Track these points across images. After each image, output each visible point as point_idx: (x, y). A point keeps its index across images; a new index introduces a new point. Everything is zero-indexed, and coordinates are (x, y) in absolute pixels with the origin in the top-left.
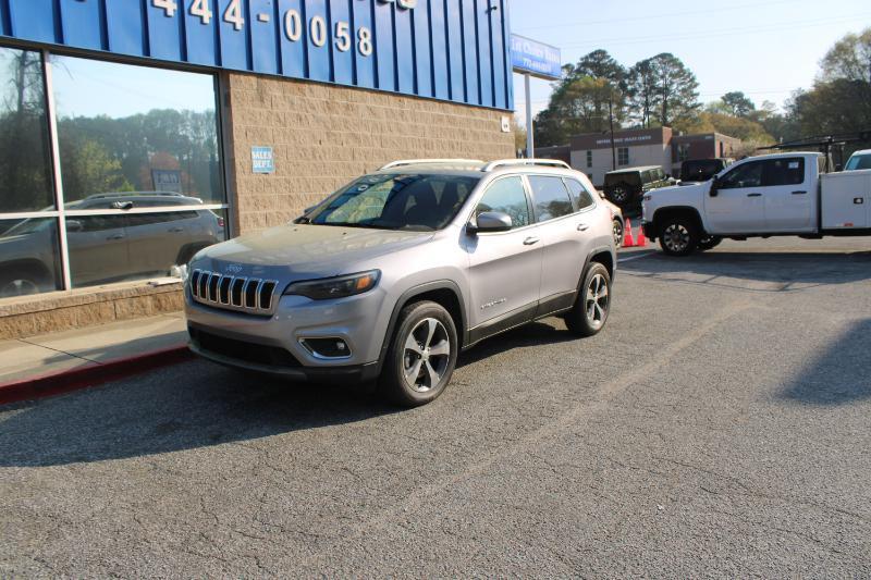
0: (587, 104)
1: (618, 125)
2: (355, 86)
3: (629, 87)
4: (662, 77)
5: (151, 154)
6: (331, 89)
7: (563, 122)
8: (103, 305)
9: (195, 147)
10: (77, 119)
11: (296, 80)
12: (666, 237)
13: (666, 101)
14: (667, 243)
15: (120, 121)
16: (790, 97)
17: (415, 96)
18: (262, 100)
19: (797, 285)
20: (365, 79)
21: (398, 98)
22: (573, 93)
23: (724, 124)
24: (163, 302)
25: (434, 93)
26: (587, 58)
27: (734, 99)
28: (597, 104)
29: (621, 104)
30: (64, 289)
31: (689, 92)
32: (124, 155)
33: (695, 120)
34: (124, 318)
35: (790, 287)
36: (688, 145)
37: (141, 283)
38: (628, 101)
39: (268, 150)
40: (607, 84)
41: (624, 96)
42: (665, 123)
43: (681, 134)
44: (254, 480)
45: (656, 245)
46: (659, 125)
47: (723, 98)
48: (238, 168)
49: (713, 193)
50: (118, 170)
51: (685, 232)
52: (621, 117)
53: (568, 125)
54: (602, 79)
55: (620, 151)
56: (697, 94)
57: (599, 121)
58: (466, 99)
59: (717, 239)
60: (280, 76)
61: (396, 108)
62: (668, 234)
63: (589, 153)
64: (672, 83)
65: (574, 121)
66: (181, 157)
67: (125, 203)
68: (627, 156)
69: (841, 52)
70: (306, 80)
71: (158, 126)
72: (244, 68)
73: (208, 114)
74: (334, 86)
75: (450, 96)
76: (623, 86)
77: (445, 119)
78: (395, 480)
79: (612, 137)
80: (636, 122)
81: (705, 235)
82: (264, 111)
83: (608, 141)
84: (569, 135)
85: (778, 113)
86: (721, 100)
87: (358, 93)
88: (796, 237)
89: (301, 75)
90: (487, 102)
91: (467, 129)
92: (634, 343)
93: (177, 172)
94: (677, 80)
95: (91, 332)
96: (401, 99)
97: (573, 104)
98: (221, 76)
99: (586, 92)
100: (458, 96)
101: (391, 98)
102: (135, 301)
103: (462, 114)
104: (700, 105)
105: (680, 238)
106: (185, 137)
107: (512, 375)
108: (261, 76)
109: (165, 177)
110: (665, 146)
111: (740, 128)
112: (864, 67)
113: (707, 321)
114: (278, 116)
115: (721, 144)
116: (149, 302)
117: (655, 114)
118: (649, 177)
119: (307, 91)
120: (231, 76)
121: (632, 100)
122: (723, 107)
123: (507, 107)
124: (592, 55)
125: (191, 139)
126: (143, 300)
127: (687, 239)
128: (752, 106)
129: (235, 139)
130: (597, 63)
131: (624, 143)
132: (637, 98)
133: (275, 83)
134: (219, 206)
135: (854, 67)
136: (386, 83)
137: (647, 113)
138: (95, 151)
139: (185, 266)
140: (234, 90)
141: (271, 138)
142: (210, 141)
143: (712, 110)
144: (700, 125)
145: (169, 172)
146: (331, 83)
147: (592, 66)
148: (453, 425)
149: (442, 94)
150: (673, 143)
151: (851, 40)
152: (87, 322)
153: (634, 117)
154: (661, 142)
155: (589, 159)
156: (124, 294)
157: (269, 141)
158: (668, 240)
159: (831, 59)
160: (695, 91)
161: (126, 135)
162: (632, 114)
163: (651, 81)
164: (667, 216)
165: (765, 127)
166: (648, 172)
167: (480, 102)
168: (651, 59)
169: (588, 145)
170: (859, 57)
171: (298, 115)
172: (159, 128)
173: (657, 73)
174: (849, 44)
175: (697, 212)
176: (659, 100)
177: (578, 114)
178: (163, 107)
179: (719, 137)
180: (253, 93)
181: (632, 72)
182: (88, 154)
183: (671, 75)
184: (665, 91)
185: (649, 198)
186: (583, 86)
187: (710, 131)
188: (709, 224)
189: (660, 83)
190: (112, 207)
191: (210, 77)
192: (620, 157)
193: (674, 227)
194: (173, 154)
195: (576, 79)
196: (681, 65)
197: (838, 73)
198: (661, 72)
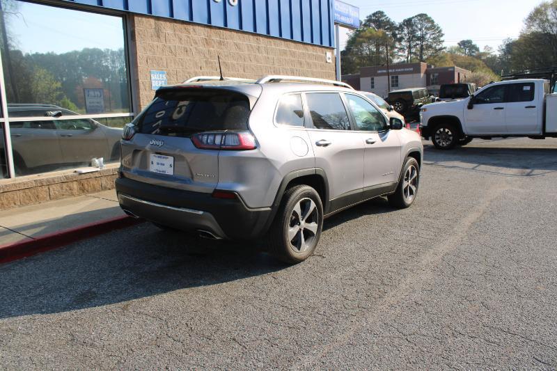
0: (370, 47)
1: (391, 61)
2: (225, 28)
3: (398, 36)
4: (420, 30)
5: (85, 79)
6: (208, 29)
7: (354, 58)
8: (40, 189)
9: (113, 73)
10: (33, 55)
11: (183, 22)
12: (437, 137)
13: (422, 46)
14: (437, 141)
15: (61, 55)
16: (502, 43)
17: (268, 36)
18: (158, 37)
19: (536, 171)
20: (233, 23)
21: (255, 37)
22: (361, 39)
23: (459, 61)
24: (86, 185)
25: (281, 35)
26: (370, 16)
27: (466, 44)
28: (377, 46)
29: (393, 47)
30: (9, 177)
31: (437, 40)
32: (64, 79)
33: (442, 57)
34: (56, 198)
35: (533, 173)
36: (436, 74)
37: (69, 172)
38: (397, 45)
39: (163, 73)
40: (384, 34)
41: (395, 41)
42: (422, 60)
43: (433, 67)
44: (157, 352)
45: (430, 142)
46: (417, 61)
47: (459, 44)
48: (141, 86)
49: (470, 107)
50: (60, 88)
51: (450, 133)
52: (393, 55)
53: (358, 61)
54: (381, 30)
55: (392, 78)
56: (443, 41)
57: (378, 58)
58: (302, 39)
59: (470, 138)
60: (171, 19)
61: (254, 44)
62: (438, 134)
63: (373, 79)
64: (427, 34)
65: (362, 58)
66: (104, 80)
67: (56, 112)
68: (397, 81)
69: (537, 15)
70: (190, 22)
71: (89, 59)
72: (145, 12)
73: (120, 51)
74: (211, 27)
75: (292, 37)
76: (394, 35)
77: (288, 53)
78: (277, 351)
79: (388, 68)
80: (403, 59)
81: (462, 135)
82: (160, 45)
83: (385, 71)
84: (358, 67)
85: (494, 54)
86: (457, 45)
87: (228, 33)
88: (527, 138)
89: (187, 19)
90: (317, 41)
91: (303, 61)
92: (436, 218)
93: (100, 89)
94: (430, 32)
95: (30, 210)
96: (258, 37)
97: (361, 46)
98: (128, 18)
99: (370, 39)
100: (297, 37)
101: (251, 37)
102: (64, 185)
103: (300, 50)
104: (445, 48)
105: (446, 138)
106: (107, 67)
107: (353, 246)
108: (158, 18)
109: (92, 93)
110: (422, 75)
111: (470, 63)
112: (553, 24)
113: (481, 200)
114: (170, 47)
115: (459, 74)
116: (75, 186)
117: (415, 54)
118: (418, 95)
119: (191, 30)
120: (136, 18)
121: (400, 44)
122: (458, 49)
123: (330, 45)
124: (374, 14)
125: (110, 68)
126: (71, 184)
127: (451, 138)
128: (477, 49)
129: (139, 65)
130: (378, 19)
131: (395, 73)
132: (403, 43)
133: (168, 24)
134: (127, 114)
135: (546, 24)
136: (248, 26)
137: (410, 53)
138: (45, 75)
139: (102, 159)
140: (138, 28)
141: (165, 64)
142: (122, 69)
143: (451, 52)
144: (444, 62)
145: (94, 90)
146: (209, 25)
147: (374, 22)
148: (316, 293)
149: (286, 35)
150: (427, 73)
151: (545, 6)
152: (27, 201)
153: (402, 56)
154: (420, 72)
155: (373, 83)
156: (56, 180)
157: (164, 66)
158: (437, 139)
159: (531, 18)
160: (442, 39)
161: (65, 65)
162: (400, 54)
163: (413, 32)
164: (437, 122)
165: (486, 64)
166: (417, 92)
167: (312, 41)
168: (413, 17)
169: (372, 74)
170: (549, 18)
171: (185, 48)
172: (89, 60)
173: (417, 26)
174: (543, 9)
175: (459, 120)
176: (418, 44)
177: (364, 53)
178: (91, 47)
179: (457, 69)
180: (152, 31)
181: (401, 26)
182: (40, 78)
183: (426, 28)
184: (422, 38)
185: (425, 109)
186: (369, 35)
187: (451, 65)
188: (467, 128)
189: (419, 33)
190: (46, 115)
191: (120, 19)
192: (393, 82)
193: (442, 130)
194: (99, 78)
195: (364, 31)
196: (433, 22)
197: (535, 28)
198: (419, 26)
